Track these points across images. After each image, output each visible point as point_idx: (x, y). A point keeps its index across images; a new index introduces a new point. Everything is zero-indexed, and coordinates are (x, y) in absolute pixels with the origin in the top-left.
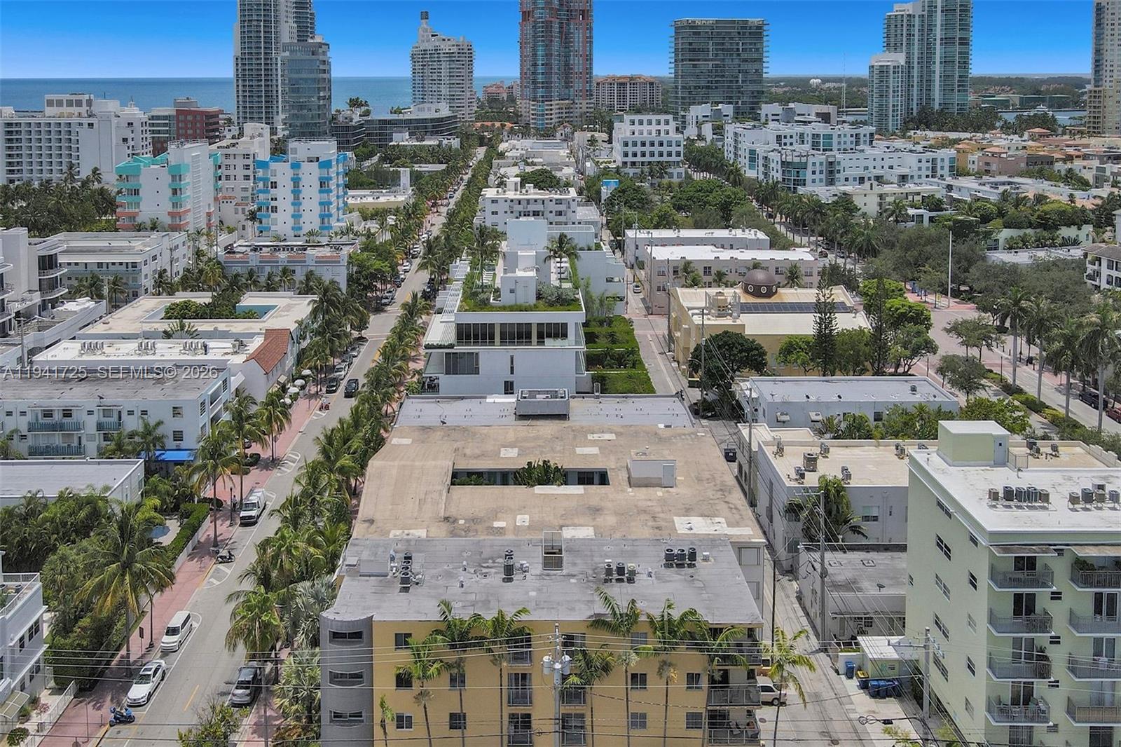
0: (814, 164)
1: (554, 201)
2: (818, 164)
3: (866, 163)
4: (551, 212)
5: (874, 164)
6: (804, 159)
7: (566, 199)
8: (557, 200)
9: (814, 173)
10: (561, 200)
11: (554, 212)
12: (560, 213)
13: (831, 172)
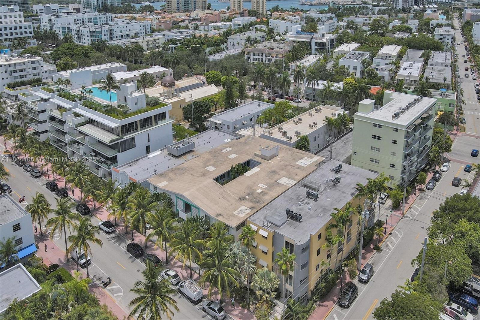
0: (104, 31)
1: (30, 62)
2: (106, 31)
3: (121, 29)
4: (29, 68)
5: (124, 29)
6: (100, 30)
7: (37, 60)
8: (32, 62)
9: (105, 35)
10: (34, 61)
11: (31, 68)
12: (34, 68)
13: (111, 34)
